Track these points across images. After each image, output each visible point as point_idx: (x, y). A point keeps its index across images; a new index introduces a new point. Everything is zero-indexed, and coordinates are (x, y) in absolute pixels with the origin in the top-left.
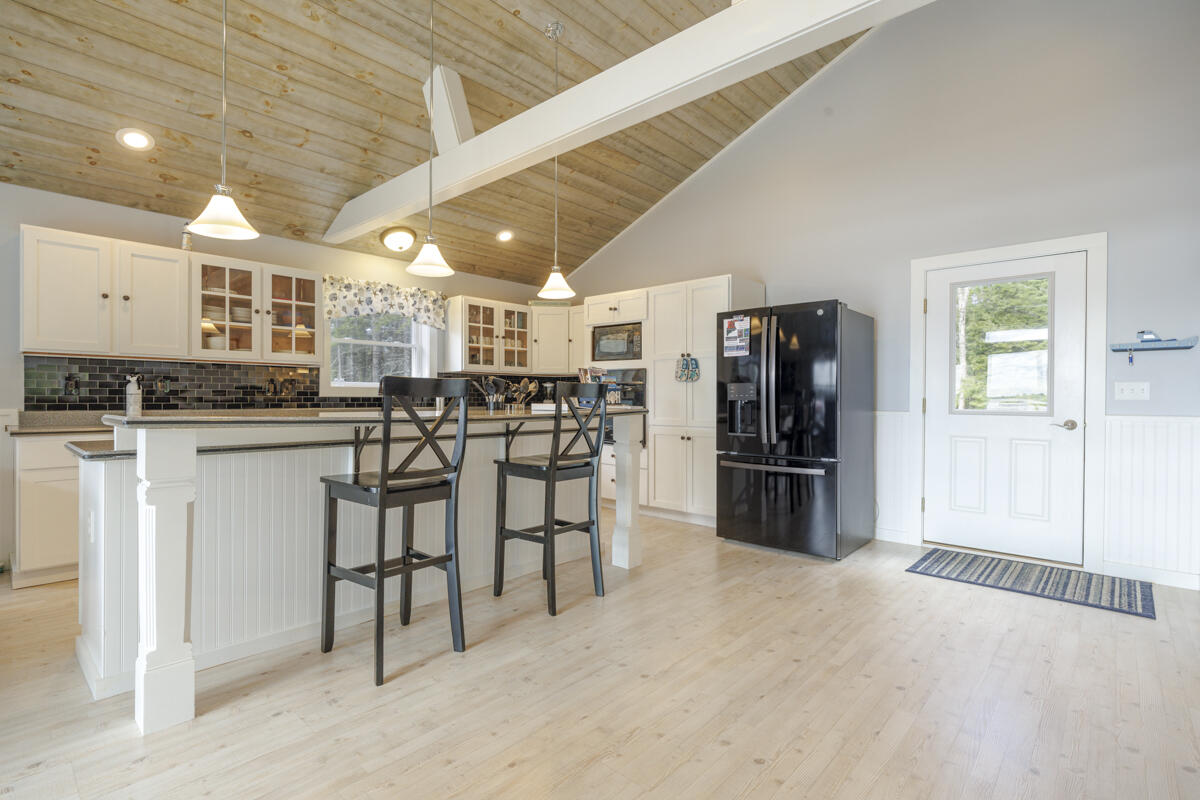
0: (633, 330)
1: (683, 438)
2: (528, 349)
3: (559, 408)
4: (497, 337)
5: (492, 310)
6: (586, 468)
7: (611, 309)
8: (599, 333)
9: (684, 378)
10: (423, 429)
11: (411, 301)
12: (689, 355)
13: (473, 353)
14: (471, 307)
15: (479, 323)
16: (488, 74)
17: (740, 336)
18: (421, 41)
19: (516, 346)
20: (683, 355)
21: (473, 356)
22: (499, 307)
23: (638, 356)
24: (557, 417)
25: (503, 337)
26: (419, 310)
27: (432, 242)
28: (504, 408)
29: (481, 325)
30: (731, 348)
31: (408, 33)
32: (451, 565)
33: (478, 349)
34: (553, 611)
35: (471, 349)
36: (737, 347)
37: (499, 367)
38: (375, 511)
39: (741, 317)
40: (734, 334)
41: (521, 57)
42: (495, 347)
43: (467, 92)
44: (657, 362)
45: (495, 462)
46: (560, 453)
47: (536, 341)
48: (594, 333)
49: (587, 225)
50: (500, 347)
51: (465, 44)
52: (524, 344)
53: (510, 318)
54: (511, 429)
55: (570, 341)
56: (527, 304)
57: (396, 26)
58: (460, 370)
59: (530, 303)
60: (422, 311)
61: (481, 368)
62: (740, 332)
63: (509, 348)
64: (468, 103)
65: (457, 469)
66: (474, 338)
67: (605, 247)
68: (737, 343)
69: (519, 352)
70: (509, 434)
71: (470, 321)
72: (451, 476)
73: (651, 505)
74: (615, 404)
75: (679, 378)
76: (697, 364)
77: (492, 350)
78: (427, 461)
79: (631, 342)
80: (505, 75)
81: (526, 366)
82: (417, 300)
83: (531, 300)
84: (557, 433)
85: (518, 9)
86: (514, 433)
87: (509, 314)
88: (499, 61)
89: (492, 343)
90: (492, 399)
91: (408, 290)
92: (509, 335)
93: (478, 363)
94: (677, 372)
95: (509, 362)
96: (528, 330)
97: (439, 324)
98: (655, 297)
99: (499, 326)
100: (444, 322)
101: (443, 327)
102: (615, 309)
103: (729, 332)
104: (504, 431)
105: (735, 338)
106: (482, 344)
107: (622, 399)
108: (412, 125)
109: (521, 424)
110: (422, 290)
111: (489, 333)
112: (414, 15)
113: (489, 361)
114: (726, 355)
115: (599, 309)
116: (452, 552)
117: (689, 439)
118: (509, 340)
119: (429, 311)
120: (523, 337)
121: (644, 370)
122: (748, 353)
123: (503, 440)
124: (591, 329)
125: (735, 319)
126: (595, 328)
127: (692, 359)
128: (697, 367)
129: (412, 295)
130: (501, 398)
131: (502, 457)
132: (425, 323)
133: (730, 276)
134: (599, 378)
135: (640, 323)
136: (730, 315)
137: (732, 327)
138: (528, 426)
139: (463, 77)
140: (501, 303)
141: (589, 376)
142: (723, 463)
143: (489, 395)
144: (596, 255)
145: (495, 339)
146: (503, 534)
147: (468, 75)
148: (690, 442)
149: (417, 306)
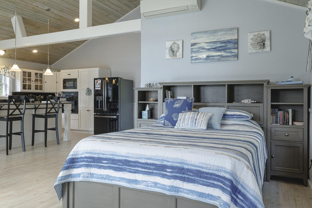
0: (75, 80)
1: (87, 111)
2: (43, 85)
3: (47, 102)
4: (32, 81)
5: (31, 73)
6: (55, 116)
7: (68, 74)
8: (65, 81)
9: (88, 94)
10: (16, 106)
11: (3, 70)
12: (89, 88)
13: (24, 86)
14: (24, 72)
15: (26, 77)
16: (30, 17)
17: (99, 84)
18: (11, 11)
19: (39, 84)
20: (87, 88)
21: (24, 87)
22: (33, 72)
23: (76, 88)
24: (47, 104)
25: (34, 81)
26: (6, 72)
27: (16, 64)
28: (34, 102)
29: (27, 78)
30: (97, 87)
31: (8, 10)
32: (22, 134)
33: (26, 85)
34: (46, 146)
35: (23, 85)
36: (98, 87)
37: (33, 90)
38: (6, 122)
39: (99, 80)
40: (98, 84)
41: (39, 14)
42: (32, 84)
43: (23, 20)
44: (81, 90)
45: (32, 114)
46: (48, 112)
47: (45, 82)
48: (63, 81)
49: (62, 49)
50: (33, 84)
51: (23, 11)
52: (42, 83)
53: (37, 75)
54: (36, 107)
55: (57, 82)
56: (43, 71)
57: (5, 8)
58: (20, 91)
59: (43, 70)
60: (7, 73)
61: (27, 91)
62: (99, 83)
63: (36, 84)
64: (23, 22)
65: (24, 114)
66: (25, 81)
67: (68, 54)
68: (98, 86)
69: (40, 86)
70: (36, 109)
71: (23, 76)
72: (22, 116)
73: (79, 129)
74: (65, 101)
75: (86, 94)
77: (31, 85)
78: (17, 112)
79: (74, 84)
80: (35, 17)
81: (42, 90)
82: (5, 70)
83: (44, 69)
84: (47, 108)
85: (38, 6)
86: (37, 108)
87: (36, 74)
88: (33, 14)
89: (30, 83)
90: (31, 100)
91: (2, 67)
92: (36, 80)
93: (26, 89)
94: (86, 93)
95: (36, 88)
96: (43, 79)
97: (13, 77)
98: (80, 72)
99: (33, 77)
100: (14, 76)
101: (14, 78)
102: (70, 74)
103: (96, 83)
104: (34, 108)
105: (98, 85)
106: (27, 83)
107: (67, 100)
108: (7, 26)
109: (39, 105)
110: (7, 67)
111: (30, 80)
112: (10, 7)
113: (30, 88)
114: (96, 89)
115: (65, 74)
116: (22, 131)
117: (89, 111)
118: (36, 82)
119: (9, 73)
120: (41, 81)
121: (78, 92)
122: (100, 89)
123: (34, 110)
124: (63, 80)
125: (98, 80)
126: (64, 79)
128: (91, 92)
129: (4, 68)
130: (33, 100)
131: (34, 113)
132: (8, 77)
133: (99, 68)
134: (60, 95)
135: (77, 79)
136: (97, 79)
137: (97, 82)
138: (41, 106)
139: (23, 18)
140: (33, 71)
141: (57, 94)
142: (95, 116)
143: (30, 99)
144: (65, 56)
145: (32, 82)
146: (34, 131)
147: (24, 17)
148: (89, 112)
149: (5, 71)
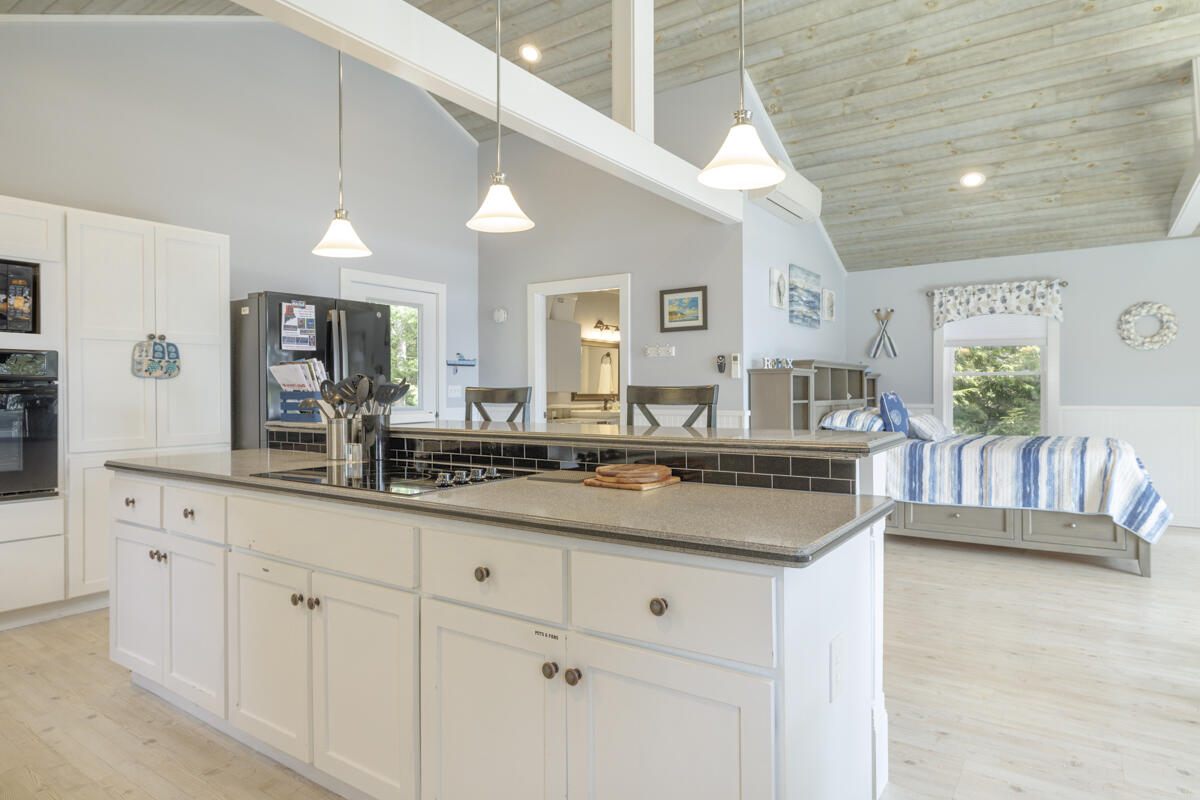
9: (158, 372)
12: (162, 338)
17: (300, 326)
20: (152, 337)
30: (290, 340)
36: (297, 339)
39: (302, 303)
62: (303, 321)
68: (297, 334)
76: (177, 352)
122: (314, 348)
125: (296, 303)
127: (169, 345)
128: (178, 357)
133: (228, 238)
135: (35, 266)
136: (288, 297)
137: (292, 313)
